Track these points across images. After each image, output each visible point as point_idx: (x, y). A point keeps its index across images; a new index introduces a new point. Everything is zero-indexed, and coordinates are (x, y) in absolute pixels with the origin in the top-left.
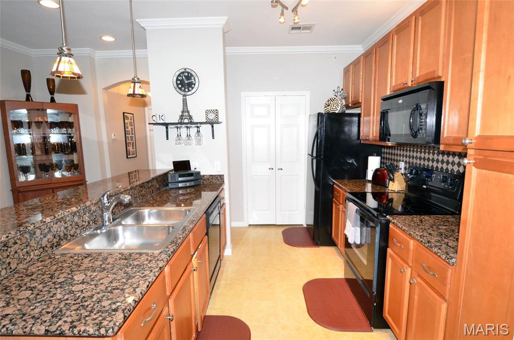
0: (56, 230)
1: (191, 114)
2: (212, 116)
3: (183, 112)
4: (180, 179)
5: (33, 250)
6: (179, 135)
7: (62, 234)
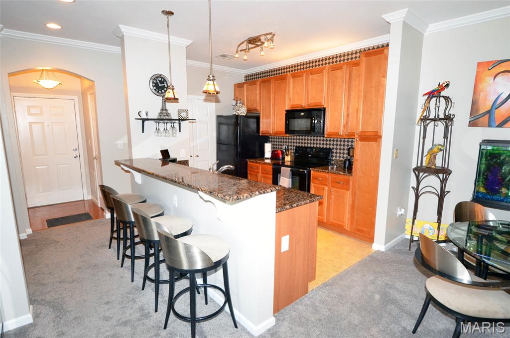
1: (169, 112)
2: (184, 115)
3: (162, 110)
6: (158, 129)
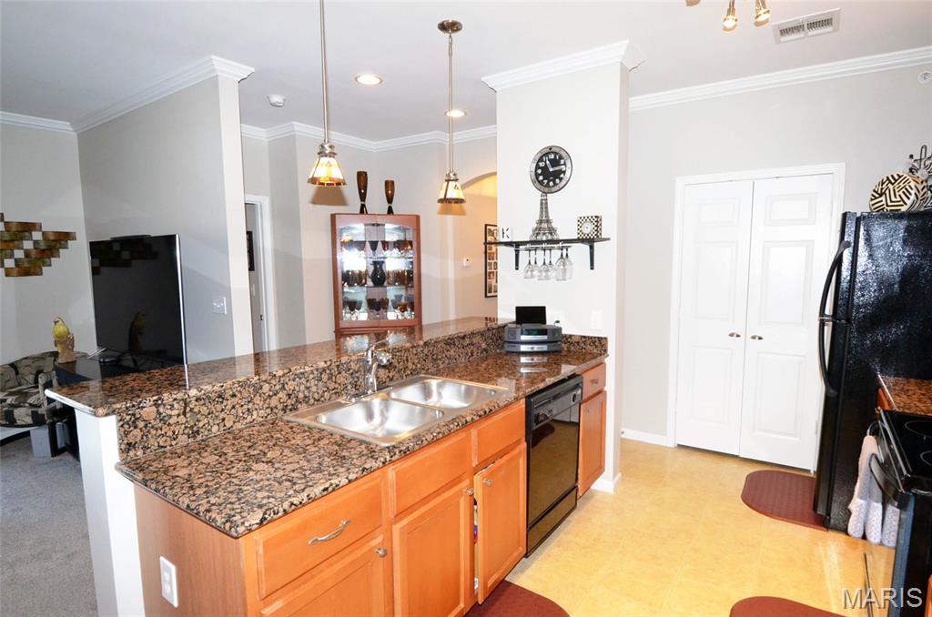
0: (292, 388)
1: (554, 225)
2: (588, 229)
3: (541, 222)
4: (524, 338)
5: (256, 409)
7: (301, 396)
